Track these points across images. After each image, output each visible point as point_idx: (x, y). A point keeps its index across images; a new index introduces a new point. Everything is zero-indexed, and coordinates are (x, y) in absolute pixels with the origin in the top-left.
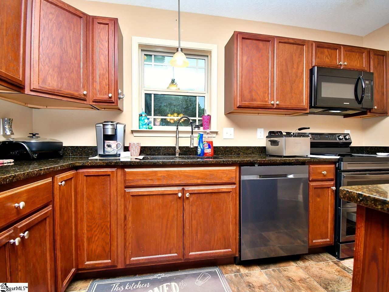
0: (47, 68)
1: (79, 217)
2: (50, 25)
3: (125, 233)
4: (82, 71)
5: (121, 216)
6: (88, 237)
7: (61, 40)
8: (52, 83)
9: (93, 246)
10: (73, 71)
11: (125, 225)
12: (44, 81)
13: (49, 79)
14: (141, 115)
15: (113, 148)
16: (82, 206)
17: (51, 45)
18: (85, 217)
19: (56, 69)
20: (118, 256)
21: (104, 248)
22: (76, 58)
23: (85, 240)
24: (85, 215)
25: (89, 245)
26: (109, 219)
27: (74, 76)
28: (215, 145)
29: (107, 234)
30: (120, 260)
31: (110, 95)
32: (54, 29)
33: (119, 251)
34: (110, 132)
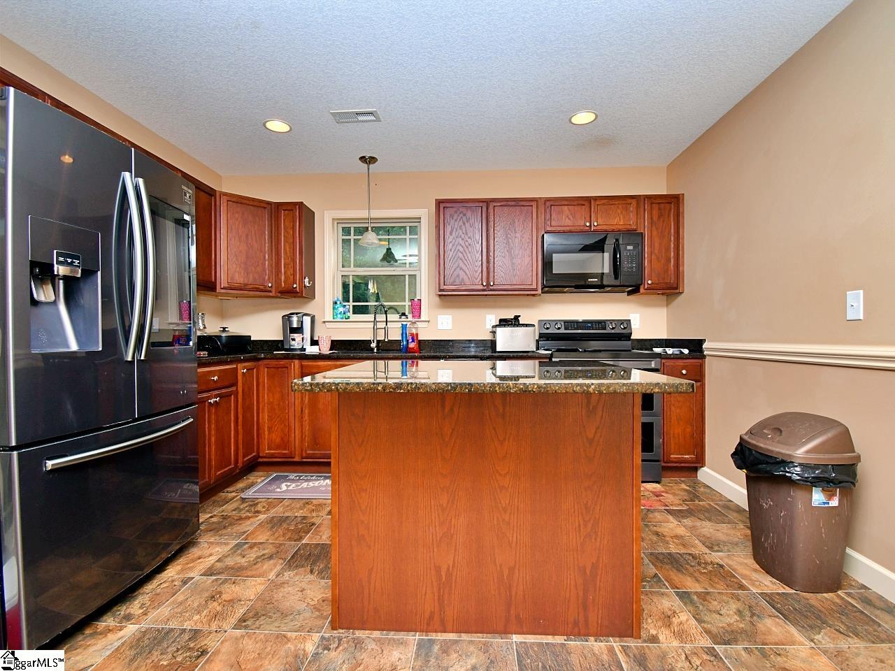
0: (235, 266)
1: (261, 406)
2: (237, 223)
3: (302, 425)
4: (267, 262)
5: (298, 409)
6: (268, 427)
7: (247, 236)
8: (239, 279)
9: (274, 436)
10: (258, 265)
11: (302, 418)
12: (232, 279)
13: (237, 276)
14: (335, 303)
15: (297, 342)
16: (263, 397)
17: (238, 243)
18: (266, 408)
19: (242, 266)
20: (295, 448)
21: (282, 438)
22: (261, 251)
23: (266, 429)
24: (266, 405)
25: (269, 434)
26: (287, 411)
27: (259, 269)
28: (420, 338)
29: (285, 425)
30: (297, 453)
31: (295, 286)
32: (241, 226)
33: (297, 443)
34: (295, 325)
